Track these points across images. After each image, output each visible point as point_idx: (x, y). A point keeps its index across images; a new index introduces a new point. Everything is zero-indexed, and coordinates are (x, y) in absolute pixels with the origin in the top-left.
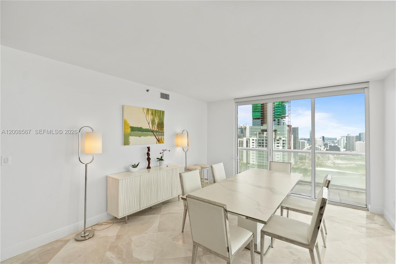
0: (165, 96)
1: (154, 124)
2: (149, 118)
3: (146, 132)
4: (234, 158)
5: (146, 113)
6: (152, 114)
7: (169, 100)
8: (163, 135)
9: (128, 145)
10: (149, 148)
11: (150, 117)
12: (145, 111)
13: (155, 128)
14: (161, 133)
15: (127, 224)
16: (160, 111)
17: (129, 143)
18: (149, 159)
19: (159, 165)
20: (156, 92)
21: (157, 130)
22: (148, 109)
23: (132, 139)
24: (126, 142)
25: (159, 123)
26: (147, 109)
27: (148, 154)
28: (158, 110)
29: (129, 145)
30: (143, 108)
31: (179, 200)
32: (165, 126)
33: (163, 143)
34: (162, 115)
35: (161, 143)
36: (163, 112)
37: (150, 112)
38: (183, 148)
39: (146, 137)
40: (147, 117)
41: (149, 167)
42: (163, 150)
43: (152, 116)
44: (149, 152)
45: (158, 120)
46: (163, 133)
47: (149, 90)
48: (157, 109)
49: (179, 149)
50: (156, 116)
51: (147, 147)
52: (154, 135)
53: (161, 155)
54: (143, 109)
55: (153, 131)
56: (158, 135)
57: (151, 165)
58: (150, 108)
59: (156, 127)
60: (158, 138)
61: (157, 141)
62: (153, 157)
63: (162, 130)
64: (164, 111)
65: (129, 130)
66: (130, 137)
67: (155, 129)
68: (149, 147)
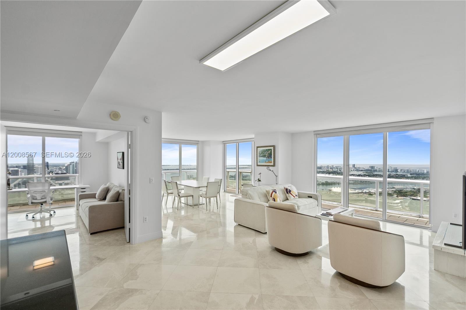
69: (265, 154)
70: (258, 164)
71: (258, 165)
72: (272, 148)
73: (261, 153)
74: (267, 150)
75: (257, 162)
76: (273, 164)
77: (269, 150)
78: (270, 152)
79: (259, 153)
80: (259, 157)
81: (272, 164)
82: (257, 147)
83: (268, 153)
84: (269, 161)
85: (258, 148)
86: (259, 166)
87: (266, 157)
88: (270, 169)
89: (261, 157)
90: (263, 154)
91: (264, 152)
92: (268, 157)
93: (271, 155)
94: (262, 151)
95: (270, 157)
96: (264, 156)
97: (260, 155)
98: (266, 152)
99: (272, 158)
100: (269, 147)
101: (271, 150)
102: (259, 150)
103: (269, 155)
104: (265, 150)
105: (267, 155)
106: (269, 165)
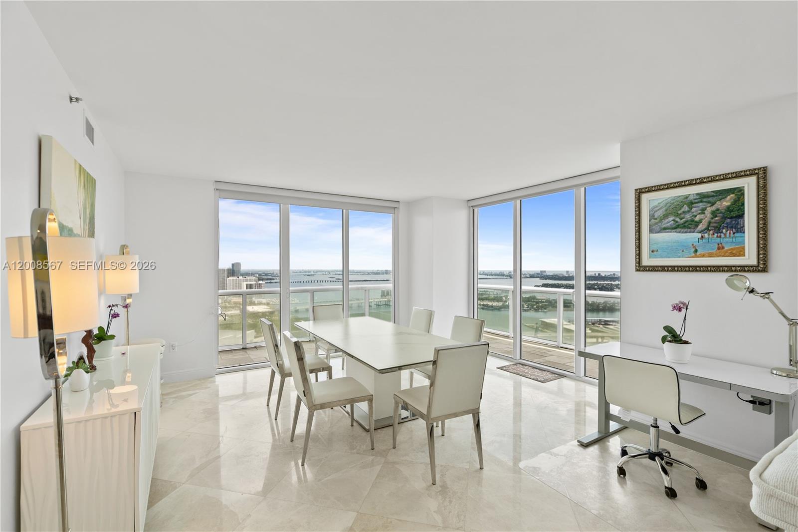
69: (688, 217)
70: (646, 261)
71: (641, 267)
73: (666, 216)
74: (702, 197)
75: (639, 255)
76: (753, 262)
77: (723, 193)
79: (652, 217)
80: (651, 231)
81: (749, 260)
82: (640, 192)
83: (709, 210)
84: (721, 248)
85: (645, 197)
86: (654, 269)
87: (701, 227)
89: (668, 230)
90: (681, 219)
91: (685, 205)
92: (717, 227)
93: (734, 219)
94: (668, 205)
95: (727, 227)
96: (682, 228)
97: (656, 224)
98: (701, 204)
99: (744, 232)
100: (722, 179)
101: (736, 195)
102: (649, 200)
103: (722, 218)
104: (691, 198)
105: (704, 219)
106: (726, 267)
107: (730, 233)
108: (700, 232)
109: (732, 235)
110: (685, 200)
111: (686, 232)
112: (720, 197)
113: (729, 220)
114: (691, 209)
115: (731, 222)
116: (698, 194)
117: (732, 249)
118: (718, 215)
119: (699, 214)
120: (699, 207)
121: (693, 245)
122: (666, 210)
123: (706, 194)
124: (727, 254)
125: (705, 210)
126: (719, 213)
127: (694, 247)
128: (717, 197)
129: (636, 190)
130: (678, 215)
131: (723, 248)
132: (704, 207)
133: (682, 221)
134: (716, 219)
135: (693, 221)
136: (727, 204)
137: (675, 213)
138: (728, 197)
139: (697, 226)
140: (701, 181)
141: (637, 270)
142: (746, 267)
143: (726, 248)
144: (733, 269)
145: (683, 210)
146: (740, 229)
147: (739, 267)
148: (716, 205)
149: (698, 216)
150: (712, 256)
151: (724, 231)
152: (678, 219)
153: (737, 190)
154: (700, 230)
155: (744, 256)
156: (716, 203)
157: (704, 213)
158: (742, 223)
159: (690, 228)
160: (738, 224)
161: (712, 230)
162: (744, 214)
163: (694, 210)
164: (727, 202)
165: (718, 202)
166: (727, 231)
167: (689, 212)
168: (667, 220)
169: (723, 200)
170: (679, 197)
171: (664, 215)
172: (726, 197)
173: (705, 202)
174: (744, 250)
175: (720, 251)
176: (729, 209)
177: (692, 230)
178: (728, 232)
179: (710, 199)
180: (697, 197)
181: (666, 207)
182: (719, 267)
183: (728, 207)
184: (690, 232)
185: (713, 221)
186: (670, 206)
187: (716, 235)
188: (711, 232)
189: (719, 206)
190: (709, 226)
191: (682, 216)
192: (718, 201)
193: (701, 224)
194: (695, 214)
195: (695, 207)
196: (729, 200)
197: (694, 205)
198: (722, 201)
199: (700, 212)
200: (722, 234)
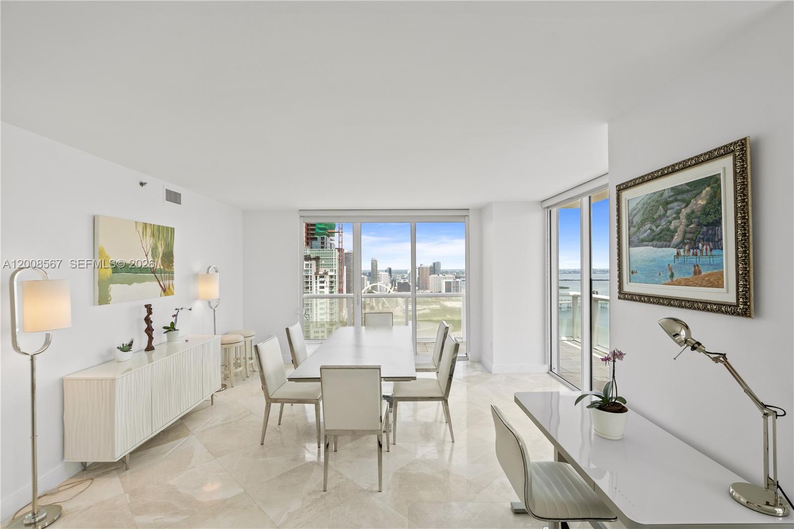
0: (173, 197)
1: (156, 256)
2: (148, 243)
3: (141, 273)
4: (299, 313)
5: (141, 233)
6: (153, 235)
7: (180, 204)
8: (173, 279)
9: (107, 304)
10: (149, 308)
11: (149, 241)
12: (140, 229)
13: (159, 265)
14: (169, 273)
15: (128, 471)
16: (166, 227)
17: (109, 299)
18: (149, 331)
19: (166, 340)
20: (157, 188)
21: (162, 267)
22: (146, 224)
23: (115, 290)
24: (103, 299)
25: (166, 254)
26: (143, 223)
27: (148, 320)
28: (164, 227)
29: (109, 303)
30: (136, 222)
31: (212, 404)
32: (175, 260)
33: (173, 294)
34: (170, 237)
35: (168, 295)
36: (173, 230)
37: (149, 231)
38: (209, 303)
39: (142, 284)
40: (144, 242)
41: (150, 348)
42: (176, 309)
43: (152, 238)
44: (150, 316)
45: (163, 247)
46: (173, 273)
47: (145, 183)
48: (161, 225)
49: (198, 306)
50: (159, 239)
51: (146, 306)
52: (157, 278)
53: (173, 320)
54: (136, 224)
55: (153, 271)
56: (163, 277)
57: (154, 343)
58: (148, 222)
59: (160, 261)
60: (163, 286)
61: (163, 292)
62: (158, 324)
63: (171, 268)
64: (174, 228)
65: (110, 271)
66: (111, 286)
67: (158, 267)
68: (151, 305)
69: (663, 223)
70: (628, 288)
71: (624, 296)
72: (724, 167)
73: (643, 223)
74: (677, 191)
75: (620, 276)
76: (731, 298)
77: (696, 186)
78: (702, 202)
79: (631, 223)
80: (631, 244)
81: (727, 294)
82: (621, 188)
83: (684, 212)
84: (697, 272)
85: (626, 195)
86: (632, 298)
87: (677, 238)
88: (696, 336)
89: (645, 243)
90: (657, 227)
91: (661, 206)
92: (692, 239)
93: (711, 227)
94: (645, 206)
95: (703, 239)
96: (660, 239)
97: (635, 233)
98: (675, 204)
99: (722, 249)
100: (694, 165)
101: (712, 188)
102: (628, 200)
103: (698, 225)
104: (666, 195)
105: (680, 227)
106: (701, 303)
107: (706, 249)
108: (675, 248)
109: (709, 253)
110: (660, 198)
111: (662, 247)
112: (695, 192)
113: (705, 229)
114: (666, 212)
115: (708, 231)
116: (672, 189)
117: (709, 275)
118: (693, 220)
119: (675, 218)
120: (673, 208)
121: (669, 265)
122: (643, 215)
123: (680, 188)
124: (704, 283)
125: (680, 213)
126: (694, 218)
127: (670, 269)
128: (691, 193)
129: (617, 186)
130: (654, 221)
131: (700, 272)
132: (679, 208)
133: (658, 229)
134: (691, 226)
135: (668, 230)
136: (702, 203)
137: (651, 217)
138: (704, 192)
139: (672, 237)
140: (673, 169)
141: (619, 298)
142: (724, 305)
143: (703, 273)
144: (709, 307)
145: (658, 213)
146: (717, 244)
147: (715, 304)
148: (691, 205)
149: (673, 222)
150: (688, 284)
151: (700, 245)
152: (654, 227)
153: (713, 180)
154: (676, 243)
155: (723, 288)
156: (691, 201)
157: (679, 218)
158: (719, 233)
159: (666, 241)
160: (715, 234)
161: (688, 243)
162: (721, 219)
163: (669, 212)
164: (701, 199)
165: (692, 201)
166: (703, 246)
167: (664, 215)
168: (644, 228)
169: (698, 196)
170: (655, 193)
171: (641, 221)
172: (701, 192)
173: (679, 200)
174: (723, 277)
175: (697, 276)
176: (705, 211)
177: (668, 243)
178: (705, 247)
179: (685, 196)
180: (672, 194)
181: (643, 209)
182: (694, 302)
183: (704, 208)
184: (666, 247)
185: (688, 229)
186: (647, 208)
187: (692, 251)
188: (687, 247)
189: (694, 207)
190: (684, 238)
191: (658, 222)
192: (692, 199)
193: (677, 234)
194: (670, 218)
195: (670, 209)
196: (704, 197)
197: (670, 206)
198: (697, 198)
199: (674, 215)
200: (698, 251)
